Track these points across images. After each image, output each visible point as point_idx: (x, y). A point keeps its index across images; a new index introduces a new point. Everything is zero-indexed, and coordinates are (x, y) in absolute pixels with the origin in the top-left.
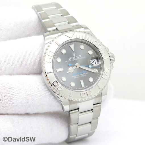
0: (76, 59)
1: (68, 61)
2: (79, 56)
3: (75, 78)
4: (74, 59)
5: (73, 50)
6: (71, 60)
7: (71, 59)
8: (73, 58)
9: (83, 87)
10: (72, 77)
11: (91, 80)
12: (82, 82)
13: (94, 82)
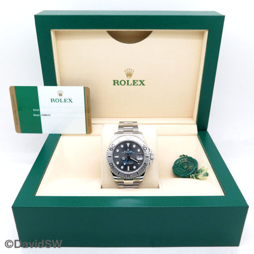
5: (128, 146)
11: (134, 167)
12: (128, 167)
13: (136, 169)
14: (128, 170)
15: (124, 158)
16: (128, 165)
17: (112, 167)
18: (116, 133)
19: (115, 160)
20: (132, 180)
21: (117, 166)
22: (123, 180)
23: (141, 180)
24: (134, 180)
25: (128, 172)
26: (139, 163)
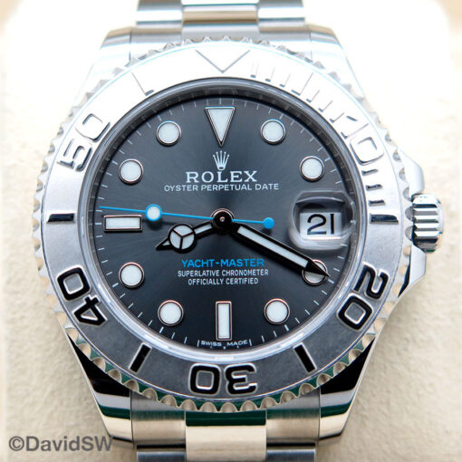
0: (226, 187)
1: (178, 188)
2: (245, 177)
3: (192, 282)
4: (215, 182)
5: (221, 134)
6: (196, 188)
7: (199, 178)
8: (208, 177)
9: (224, 342)
10: (180, 274)
11: (277, 311)
12: (224, 311)
13: (292, 324)
14: (224, 330)
15: (182, 237)
16: (224, 292)
17: (86, 310)
18: (113, 37)
19: (110, 249)
20: (256, 419)
21: (128, 295)
22: (180, 426)
23: (329, 424)
24: (272, 425)
25: (225, 347)
26: (313, 279)
